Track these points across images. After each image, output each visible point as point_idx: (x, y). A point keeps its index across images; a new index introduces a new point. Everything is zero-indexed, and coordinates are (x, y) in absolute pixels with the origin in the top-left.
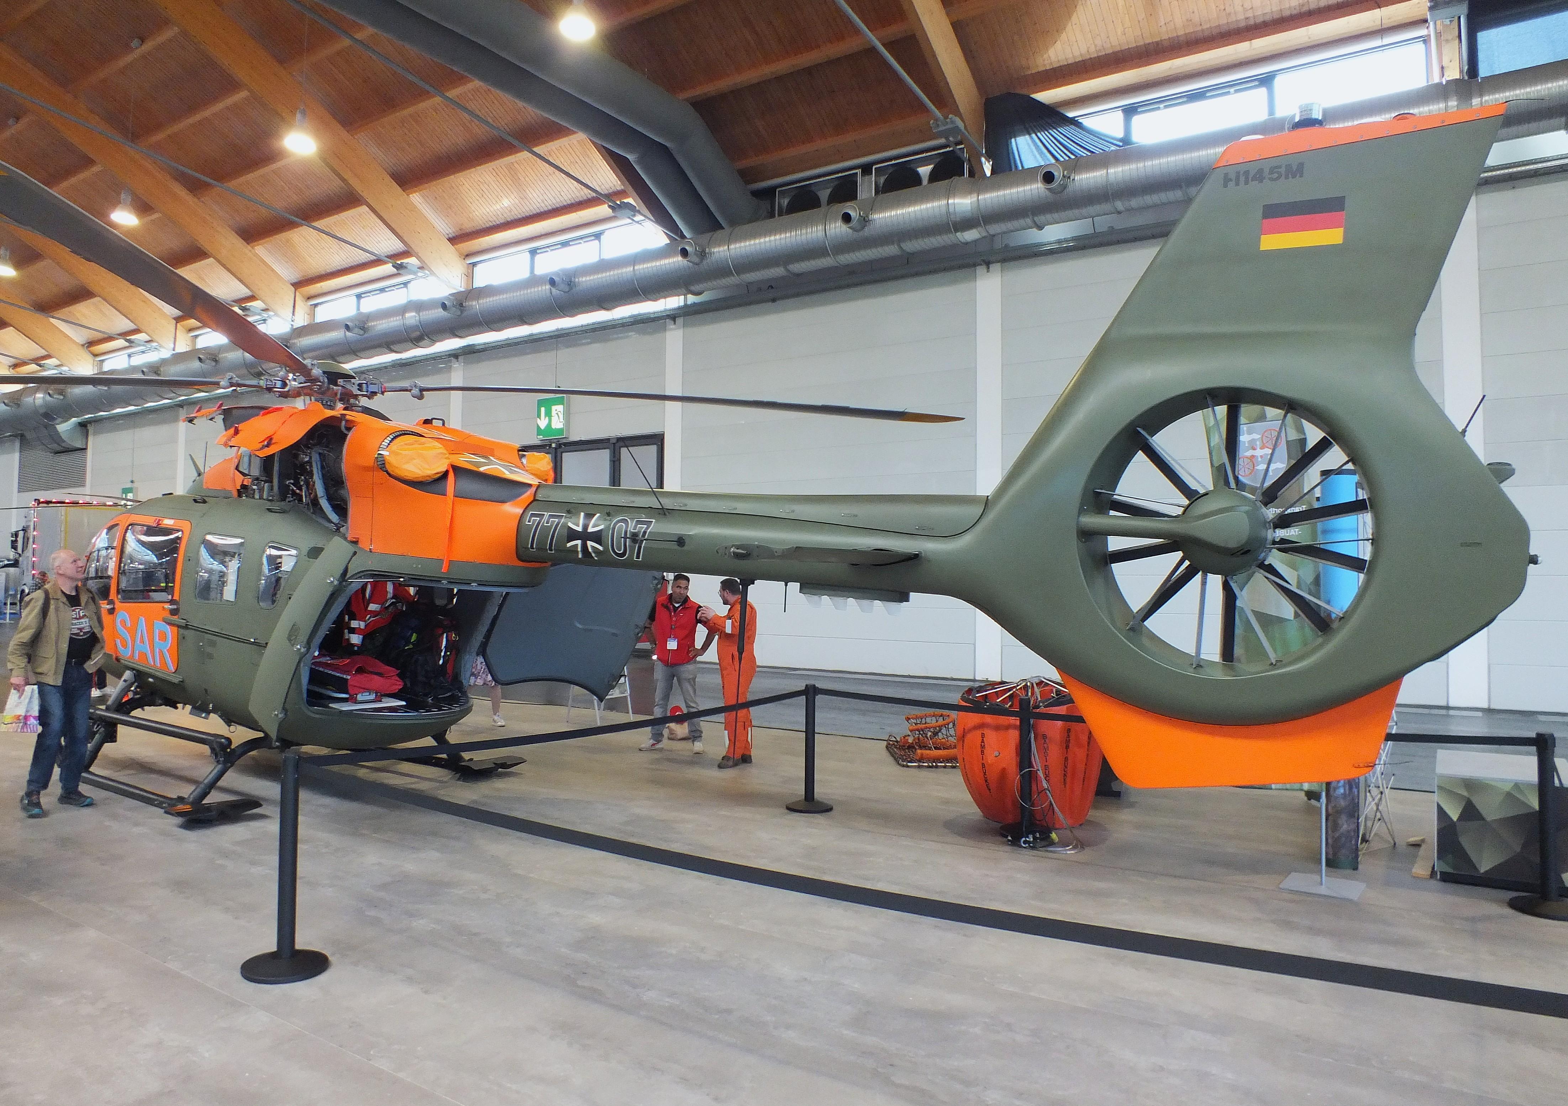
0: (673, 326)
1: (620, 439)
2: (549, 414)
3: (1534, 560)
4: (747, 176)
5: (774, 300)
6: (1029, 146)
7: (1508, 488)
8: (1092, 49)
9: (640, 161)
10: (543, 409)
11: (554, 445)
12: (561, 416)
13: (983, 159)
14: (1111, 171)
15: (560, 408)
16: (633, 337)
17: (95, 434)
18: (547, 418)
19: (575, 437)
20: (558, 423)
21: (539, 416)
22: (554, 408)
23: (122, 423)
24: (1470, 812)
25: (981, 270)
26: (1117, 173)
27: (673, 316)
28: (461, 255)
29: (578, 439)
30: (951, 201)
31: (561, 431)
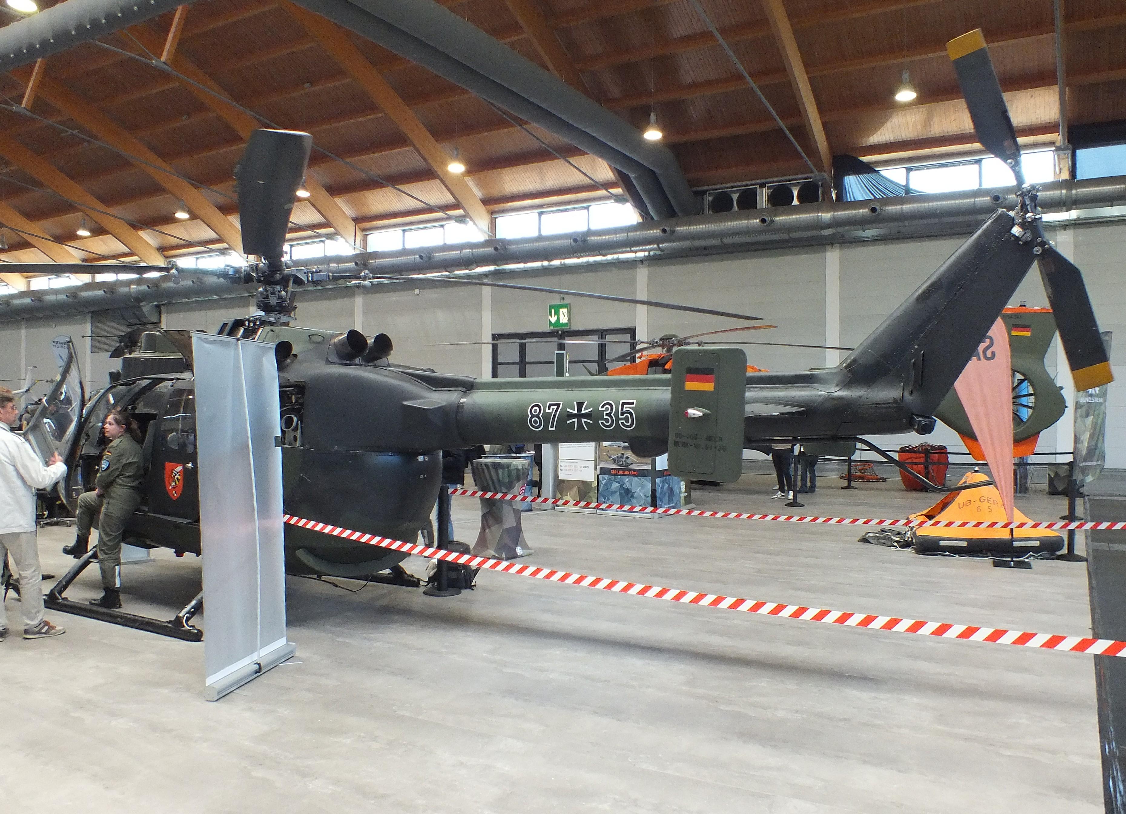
0: (641, 266)
1: (604, 330)
2: (557, 313)
3: (1067, 407)
4: (692, 183)
5: (706, 255)
6: (857, 185)
7: (1062, 391)
8: (892, 138)
9: (636, 178)
10: (553, 311)
11: (560, 332)
12: (566, 316)
13: (832, 190)
14: (904, 206)
15: (565, 310)
16: (615, 271)
17: (167, 313)
18: (556, 316)
19: (575, 327)
20: (564, 320)
21: (550, 314)
22: (561, 310)
23: (195, 306)
24: (1057, 474)
25: (828, 247)
26: (907, 207)
27: (642, 261)
28: (488, 212)
29: (577, 329)
30: (820, 214)
31: (566, 325)
